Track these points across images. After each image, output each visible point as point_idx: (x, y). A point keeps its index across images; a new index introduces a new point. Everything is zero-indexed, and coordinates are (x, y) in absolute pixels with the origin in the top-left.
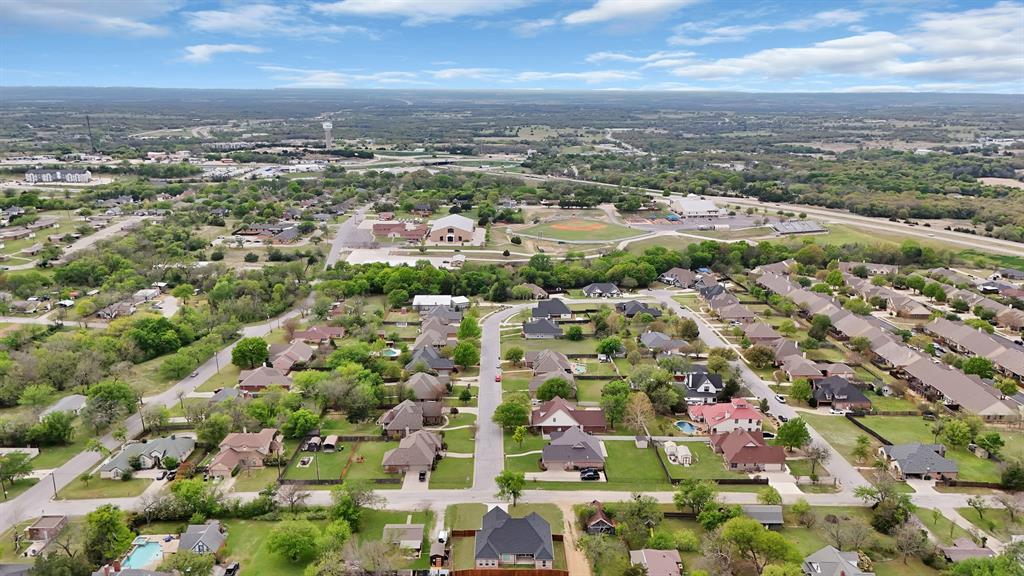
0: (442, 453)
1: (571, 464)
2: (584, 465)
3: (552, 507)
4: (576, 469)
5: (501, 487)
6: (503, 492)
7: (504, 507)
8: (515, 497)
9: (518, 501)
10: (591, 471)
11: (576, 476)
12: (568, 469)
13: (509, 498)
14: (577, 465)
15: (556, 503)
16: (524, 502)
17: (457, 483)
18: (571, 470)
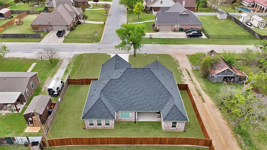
0: (82, 21)
1: (177, 26)
2: (188, 27)
3: (168, 57)
4: (181, 30)
5: (123, 39)
6: (124, 43)
7: (125, 57)
8: (135, 48)
9: (138, 51)
10: (195, 31)
11: (183, 35)
12: (175, 31)
13: (129, 49)
14: (182, 27)
15: (171, 54)
16: (143, 53)
17: (88, 39)
18: (177, 31)
